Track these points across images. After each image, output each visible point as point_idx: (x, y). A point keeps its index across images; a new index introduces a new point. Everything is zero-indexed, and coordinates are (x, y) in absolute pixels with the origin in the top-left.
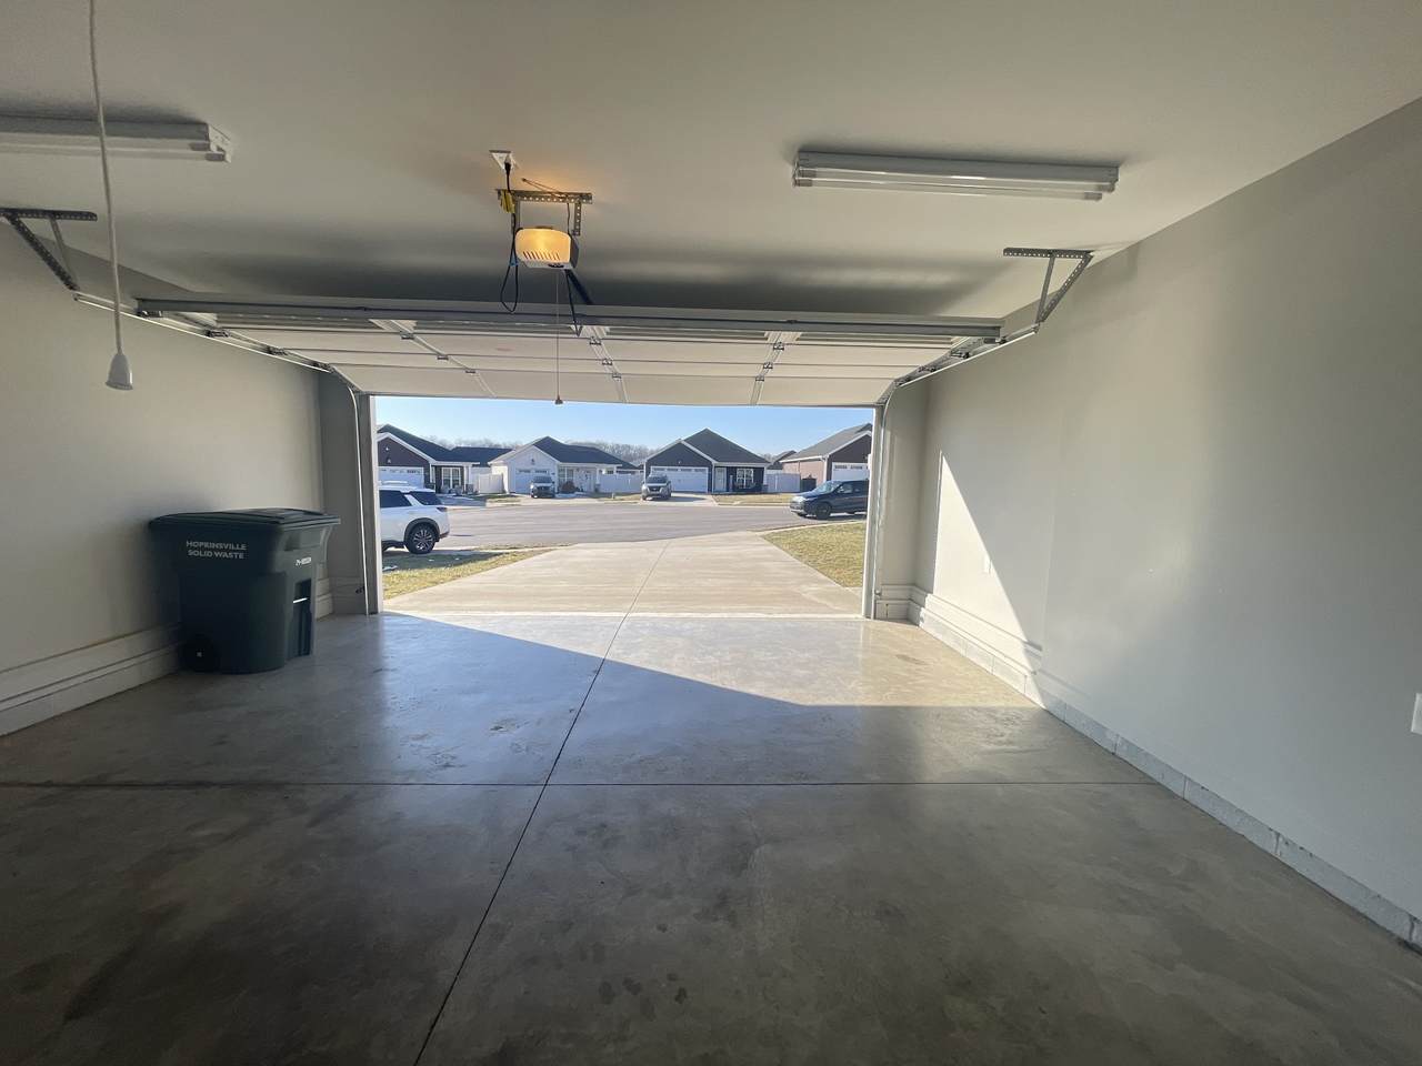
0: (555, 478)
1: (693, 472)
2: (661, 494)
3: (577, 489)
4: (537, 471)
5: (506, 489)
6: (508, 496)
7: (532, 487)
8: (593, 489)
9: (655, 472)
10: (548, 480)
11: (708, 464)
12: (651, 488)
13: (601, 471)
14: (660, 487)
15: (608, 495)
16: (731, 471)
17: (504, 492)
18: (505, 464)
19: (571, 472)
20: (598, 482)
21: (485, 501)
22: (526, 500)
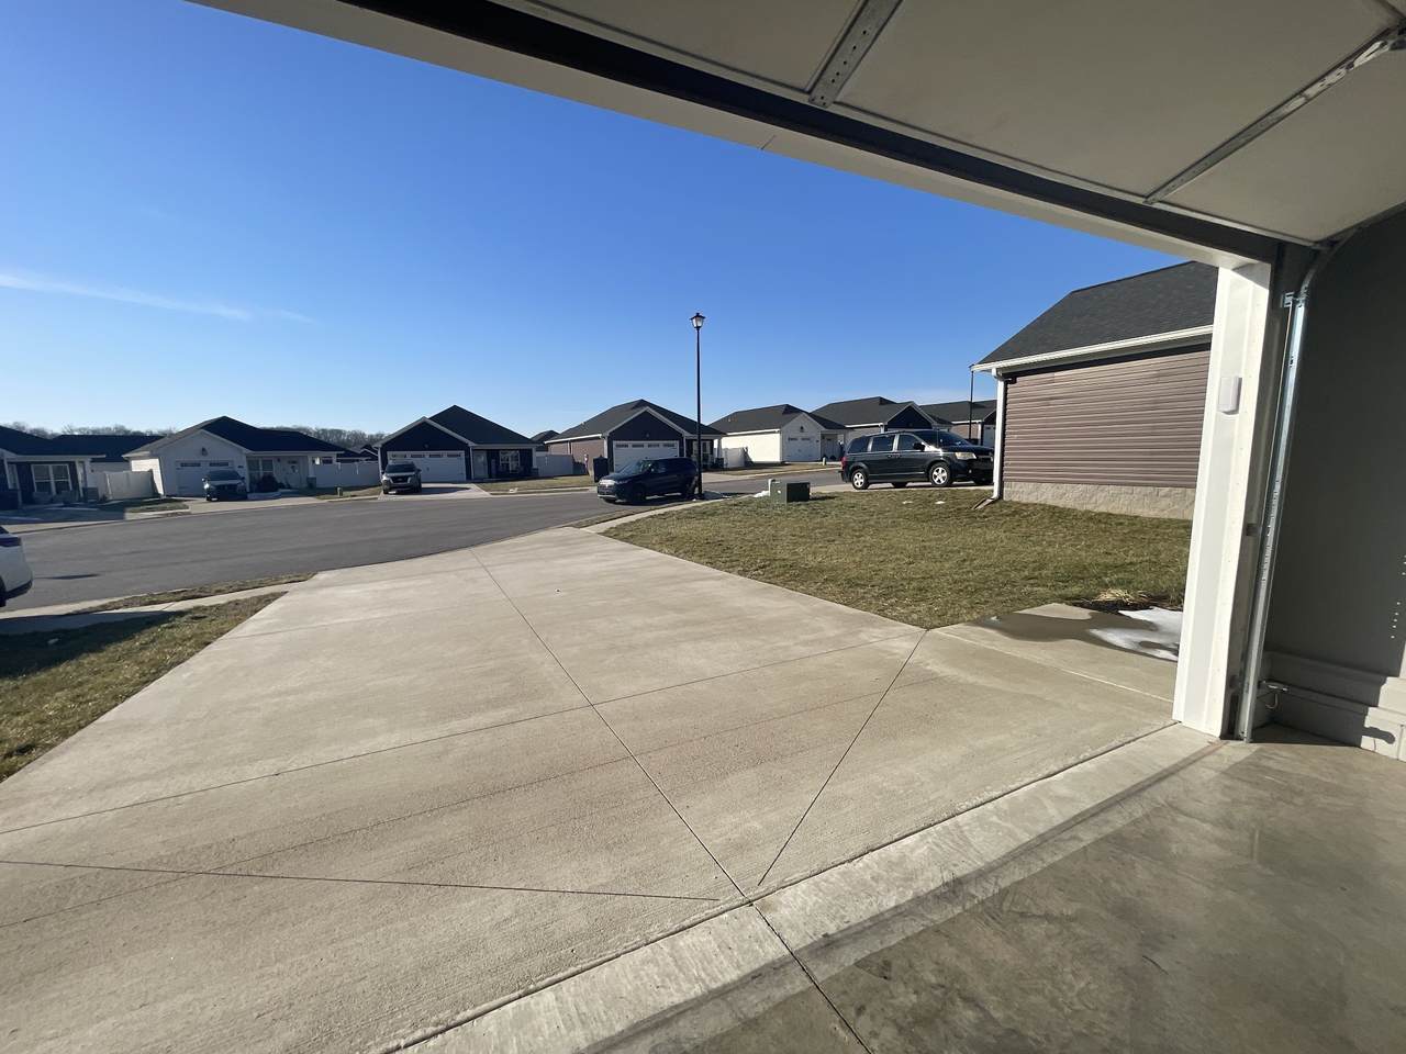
0: (244, 472)
1: (445, 457)
2: (407, 484)
3: (282, 486)
4: (211, 465)
5: (161, 491)
6: (164, 501)
7: (207, 486)
8: (305, 485)
9: (394, 458)
10: (234, 476)
11: (464, 447)
12: (394, 479)
13: (314, 462)
14: (407, 477)
15: (332, 491)
16: (493, 455)
17: (159, 495)
18: (152, 456)
19: (268, 463)
20: (311, 476)
21: (124, 512)
22: (199, 506)
